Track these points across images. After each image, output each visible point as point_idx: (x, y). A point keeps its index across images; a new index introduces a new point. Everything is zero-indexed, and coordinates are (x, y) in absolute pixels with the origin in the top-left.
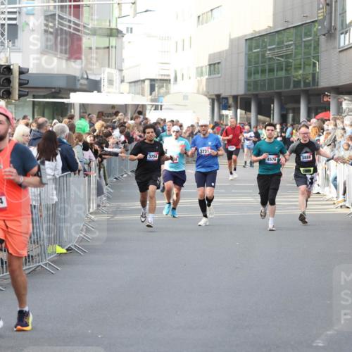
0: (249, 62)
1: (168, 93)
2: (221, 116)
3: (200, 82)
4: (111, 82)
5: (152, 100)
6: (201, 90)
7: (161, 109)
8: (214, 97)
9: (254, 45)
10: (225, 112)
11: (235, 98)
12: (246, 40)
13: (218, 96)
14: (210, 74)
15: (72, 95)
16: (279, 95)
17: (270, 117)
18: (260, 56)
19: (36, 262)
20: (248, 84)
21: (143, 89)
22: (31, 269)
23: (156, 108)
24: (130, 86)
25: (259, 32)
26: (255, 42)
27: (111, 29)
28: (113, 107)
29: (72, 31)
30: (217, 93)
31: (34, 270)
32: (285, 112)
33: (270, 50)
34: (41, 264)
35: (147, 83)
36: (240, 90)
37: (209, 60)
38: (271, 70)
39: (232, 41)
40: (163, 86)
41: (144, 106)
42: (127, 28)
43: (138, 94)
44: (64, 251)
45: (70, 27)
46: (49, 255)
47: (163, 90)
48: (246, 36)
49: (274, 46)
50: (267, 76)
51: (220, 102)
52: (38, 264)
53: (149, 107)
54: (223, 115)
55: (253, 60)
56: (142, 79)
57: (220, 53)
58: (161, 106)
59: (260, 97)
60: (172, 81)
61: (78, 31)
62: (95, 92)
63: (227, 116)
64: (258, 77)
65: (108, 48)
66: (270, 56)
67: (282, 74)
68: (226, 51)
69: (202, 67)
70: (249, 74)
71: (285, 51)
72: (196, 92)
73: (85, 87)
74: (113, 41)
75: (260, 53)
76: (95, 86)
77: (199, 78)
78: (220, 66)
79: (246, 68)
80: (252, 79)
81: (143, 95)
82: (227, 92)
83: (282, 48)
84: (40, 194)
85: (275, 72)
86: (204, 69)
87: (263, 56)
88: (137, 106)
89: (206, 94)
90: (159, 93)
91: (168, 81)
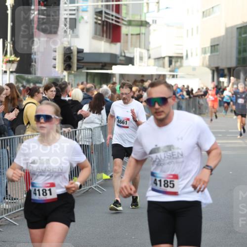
0: (239, 44)
1: (181, 66)
2: (219, 82)
3: (204, 58)
4: (141, 58)
5: (170, 71)
6: (205, 65)
7: (177, 77)
8: (214, 69)
9: (243, 31)
10: (222, 79)
11: (229, 69)
12: (238, 28)
13: (217, 68)
14: (212, 52)
15: (114, 67)
19: (89, 185)
20: (238, 60)
21: (164, 64)
22: (86, 190)
23: (173, 76)
24: (155, 62)
25: (246, 23)
27: (142, 21)
28: (143, 76)
29: (114, 22)
30: (216, 66)
31: (87, 191)
34: (92, 186)
35: (167, 60)
36: (233, 64)
37: (211, 43)
39: (227, 30)
40: (177, 61)
41: (164, 76)
42: (153, 21)
43: (161, 67)
44: (108, 177)
45: (112, 20)
46: (98, 180)
47: (178, 64)
48: (237, 25)
51: (218, 72)
52: (90, 187)
53: (168, 76)
54: (220, 82)
55: (242, 43)
56: (163, 56)
57: (219, 38)
58: (177, 75)
60: (185, 57)
61: (118, 22)
62: (130, 65)
63: (223, 82)
64: (246, 55)
65: (139, 34)
68: (223, 36)
69: (205, 48)
70: (239, 52)
72: (201, 64)
73: (123, 62)
74: (143, 29)
76: (130, 61)
77: (203, 55)
78: (219, 47)
79: (237, 48)
80: (242, 55)
81: (164, 67)
82: (223, 65)
84: (92, 138)
86: (207, 49)
88: (160, 75)
89: (209, 67)
90: (175, 66)
91: (181, 58)
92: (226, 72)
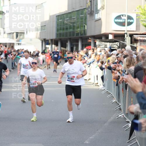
0: (58, 25)
1: (23, 38)
2: (46, 48)
3: (37, 34)
5: (17, 41)
6: (37, 37)
7: (21, 45)
8: (43, 40)
9: (59, 18)
10: (47, 46)
11: (52, 40)
12: (57, 16)
13: (45, 40)
14: (41, 30)
16: (70, 39)
17: (66, 48)
18: (62, 23)
20: (57, 35)
21: (13, 37)
23: (19, 44)
24: (8, 35)
25: (62, 13)
26: (60, 17)
30: (44, 38)
32: (72, 46)
33: (66, 20)
35: (15, 34)
36: (54, 37)
37: (41, 25)
38: (67, 29)
39: (50, 17)
40: (21, 35)
41: (13, 44)
42: (7, 11)
43: (11, 38)
47: (22, 37)
48: (56, 14)
49: (68, 19)
50: (65, 31)
51: (46, 42)
53: (15, 44)
54: (47, 47)
55: (59, 25)
56: (13, 32)
57: (46, 22)
58: (21, 43)
59: (62, 40)
60: (25, 33)
63: (48, 48)
64: (61, 32)
66: (66, 23)
67: (71, 30)
68: (48, 20)
70: (58, 30)
71: (72, 21)
72: (35, 37)
74: (0, 16)
75: (62, 22)
77: (36, 32)
78: (45, 27)
79: (56, 28)
80: (59, 32)
81: (13, 38)
82: (48, 38)
83: (71, 19)
85: (68, 30)
86: (39, 28)
87: (64, 23)
88: (10, 44)
89: (40, 39)
90: (20, 38)
91: (24, 33)
92: (50, 42)
